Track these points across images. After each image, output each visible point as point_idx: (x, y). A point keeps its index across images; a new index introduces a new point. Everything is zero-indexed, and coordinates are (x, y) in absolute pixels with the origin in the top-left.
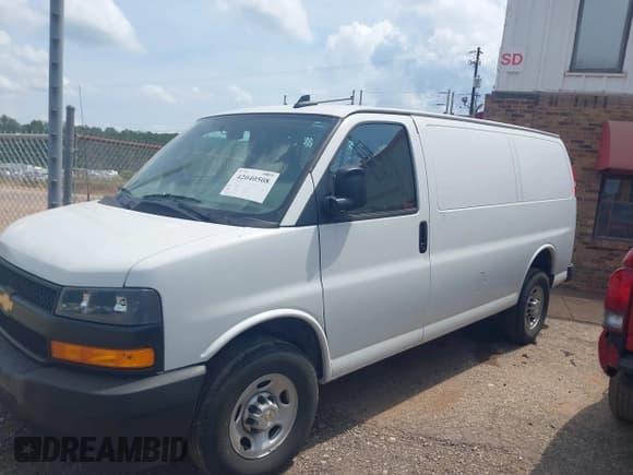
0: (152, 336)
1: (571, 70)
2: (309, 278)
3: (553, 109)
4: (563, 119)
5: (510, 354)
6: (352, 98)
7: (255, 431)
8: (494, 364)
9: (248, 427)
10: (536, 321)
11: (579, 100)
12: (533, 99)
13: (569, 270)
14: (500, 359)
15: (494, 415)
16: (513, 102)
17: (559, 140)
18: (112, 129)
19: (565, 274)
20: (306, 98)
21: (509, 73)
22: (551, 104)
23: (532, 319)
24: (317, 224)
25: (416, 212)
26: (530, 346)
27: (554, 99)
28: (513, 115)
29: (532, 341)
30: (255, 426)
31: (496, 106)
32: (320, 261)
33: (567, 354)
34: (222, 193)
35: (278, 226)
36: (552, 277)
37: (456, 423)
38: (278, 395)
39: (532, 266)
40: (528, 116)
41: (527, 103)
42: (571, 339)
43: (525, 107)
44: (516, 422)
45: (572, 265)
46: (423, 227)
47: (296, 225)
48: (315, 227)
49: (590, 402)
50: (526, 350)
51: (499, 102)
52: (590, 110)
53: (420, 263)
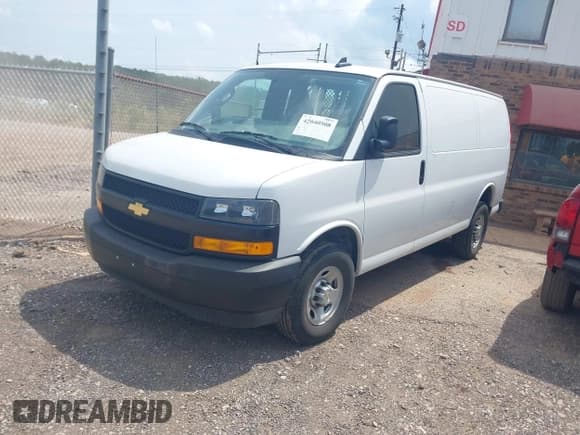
0: (271, 234)
1: (503, 40)
2: (357, 200)
3: (486, 72)
4: (494, 80)
5: (461, 266)
6: (319, 50)
7: (318, 305)
8: (450, 272)
9: (314, 303)
10: (478, 242)
11: (508, 65)
12: (471, 61)
13: (501, 204)
14: (454, 269)
15: (462, 304)
16: (455, 63)
17: (502, 101)
18: (41, 57)
19: (498, 206)
20: (344, 60)
21: (454, 38)
22: (485, 67)
23: (475, 240)
24: (365, 158)
25: (419, 153)
26: (473, 260)
27: (488, 63)
28: (455, 75)
29: (474, 257)
30: (319, 302)
31: (441, 65)
32: (364, 188)
33: (500, 267)
34: (295, 133)
35: (342, 160)
36: (490, 208)
37: (438, 309)
38: (331, 282)
39: (481, 200)
40: (466, 76)
41: (466, 65)
42: (499, 256)
43: (465, 68)
44: (478, 310)
45: (502, 200)
46: (423, 164)
47: (354, 160)
48: (363, 161)
49: (524, 298)
50: (471, 262)
51: (443, 63)
52: (515, 74)
53: (418, 192)
